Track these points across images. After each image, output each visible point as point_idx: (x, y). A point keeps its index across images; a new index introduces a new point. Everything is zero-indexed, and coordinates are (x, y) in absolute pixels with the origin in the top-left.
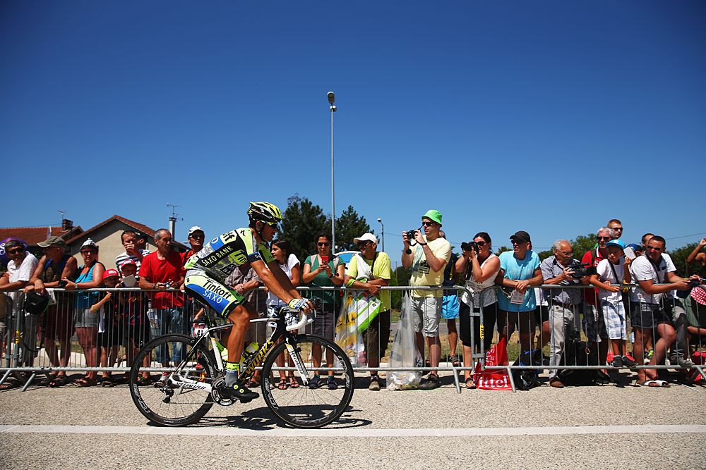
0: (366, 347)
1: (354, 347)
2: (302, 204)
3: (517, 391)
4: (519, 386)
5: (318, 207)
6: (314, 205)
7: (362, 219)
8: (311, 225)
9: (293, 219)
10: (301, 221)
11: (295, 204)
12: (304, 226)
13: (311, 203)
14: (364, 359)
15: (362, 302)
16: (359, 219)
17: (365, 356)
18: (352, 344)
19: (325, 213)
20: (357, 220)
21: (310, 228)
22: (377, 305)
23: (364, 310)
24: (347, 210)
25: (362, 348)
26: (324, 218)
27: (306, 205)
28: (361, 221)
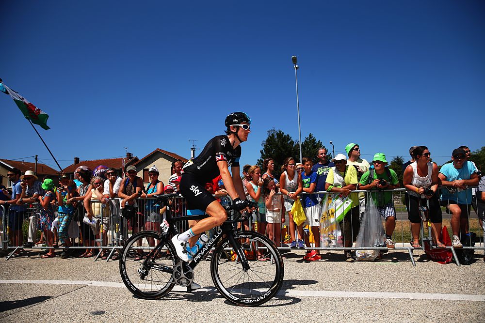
0: (342, 233)
1: (334, 233)
2: (277, 134)
3: (461, 265)
4: (462, 262)
5: (288, 135)
6: (285, 134)
7: (319, 142)
8: (284, 148)
9: (271, 144)
10: (277, 146)
11: (272, 135)
12: (280, 149)
13: (283, 133)
14: (341, 241)
15: (338, 201)
16: (317, 142)
17: (342, 239)
18: (333, 231)
19: (293, 139)
20: (315, 143)
21: (283, 150)
22: (350, 203)
23: (340, 207)
24: (308, 136)
25: (339, 234)
26: (292, 143)
27: (280, 135)
28: (318, 144)
